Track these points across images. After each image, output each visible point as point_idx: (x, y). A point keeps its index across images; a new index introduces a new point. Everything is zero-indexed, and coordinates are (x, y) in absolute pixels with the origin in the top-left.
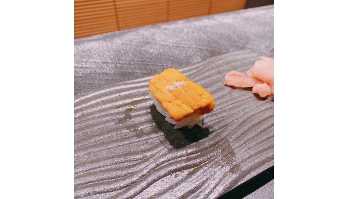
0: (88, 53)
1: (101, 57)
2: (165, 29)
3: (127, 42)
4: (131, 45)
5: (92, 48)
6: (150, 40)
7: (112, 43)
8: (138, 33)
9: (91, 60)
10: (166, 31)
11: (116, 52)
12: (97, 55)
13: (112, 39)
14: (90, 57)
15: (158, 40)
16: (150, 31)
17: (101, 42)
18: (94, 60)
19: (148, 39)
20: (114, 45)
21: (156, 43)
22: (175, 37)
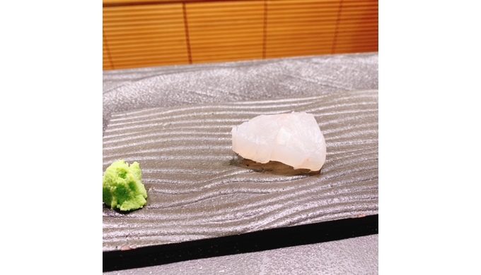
0: (216, 81)
1: (229, 87)
2: (316, 63)
3: (263, 74)
4: (268, 78)
5: (222, 76)
6: (292, 75)
7: (246, 73)
8: (280, 64)
9: (217, 89)
10: (317, 66)
11: (248, 83)
12: (225, 84)
13: (247, 69)
14: (217, 86)
15: (303, 75)
16: (296, 64)
17: (234, 70)
18: (220, 89)
19: (290, 72)
20: (247, 75)
21: (299, 79)
22: (327, 74)
